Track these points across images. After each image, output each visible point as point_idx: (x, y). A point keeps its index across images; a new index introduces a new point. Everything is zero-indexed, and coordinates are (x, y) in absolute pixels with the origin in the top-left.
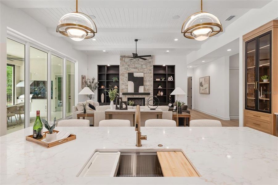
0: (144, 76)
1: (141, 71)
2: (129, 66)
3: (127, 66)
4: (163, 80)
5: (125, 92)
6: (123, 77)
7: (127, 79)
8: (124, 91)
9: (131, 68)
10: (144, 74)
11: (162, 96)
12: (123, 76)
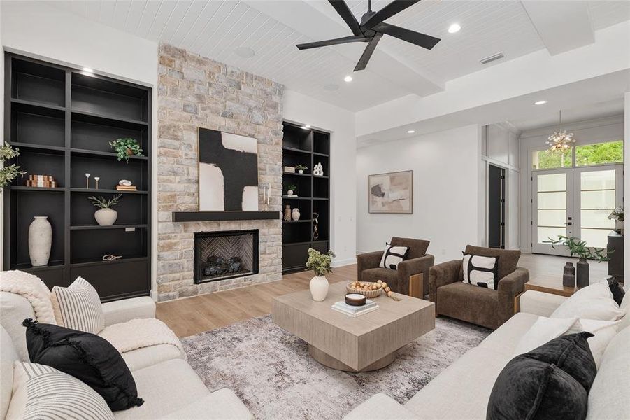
0: (258, 151)
1: (248, 129)
2: (200, 98)
3: (191, 99)
4: (301, 172)
5: (183, 209)
6: (176, 143)
7: (194, 153)
8: (179, 201)
9: (208, 112)
10: (258, 142)
11: (296, 223)
12: (176, 138)
